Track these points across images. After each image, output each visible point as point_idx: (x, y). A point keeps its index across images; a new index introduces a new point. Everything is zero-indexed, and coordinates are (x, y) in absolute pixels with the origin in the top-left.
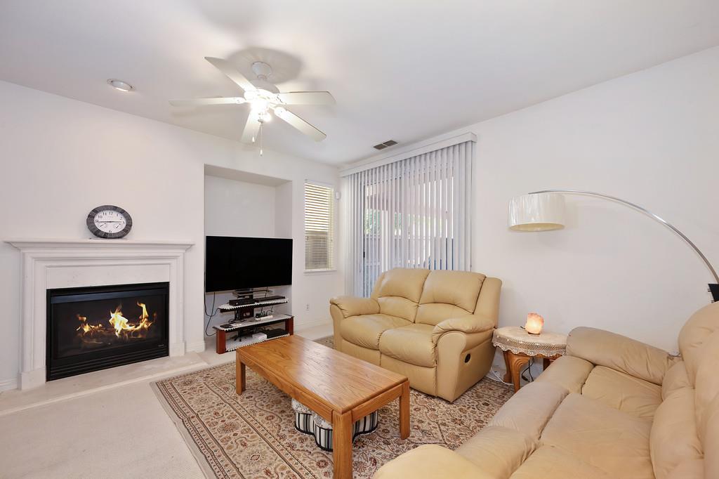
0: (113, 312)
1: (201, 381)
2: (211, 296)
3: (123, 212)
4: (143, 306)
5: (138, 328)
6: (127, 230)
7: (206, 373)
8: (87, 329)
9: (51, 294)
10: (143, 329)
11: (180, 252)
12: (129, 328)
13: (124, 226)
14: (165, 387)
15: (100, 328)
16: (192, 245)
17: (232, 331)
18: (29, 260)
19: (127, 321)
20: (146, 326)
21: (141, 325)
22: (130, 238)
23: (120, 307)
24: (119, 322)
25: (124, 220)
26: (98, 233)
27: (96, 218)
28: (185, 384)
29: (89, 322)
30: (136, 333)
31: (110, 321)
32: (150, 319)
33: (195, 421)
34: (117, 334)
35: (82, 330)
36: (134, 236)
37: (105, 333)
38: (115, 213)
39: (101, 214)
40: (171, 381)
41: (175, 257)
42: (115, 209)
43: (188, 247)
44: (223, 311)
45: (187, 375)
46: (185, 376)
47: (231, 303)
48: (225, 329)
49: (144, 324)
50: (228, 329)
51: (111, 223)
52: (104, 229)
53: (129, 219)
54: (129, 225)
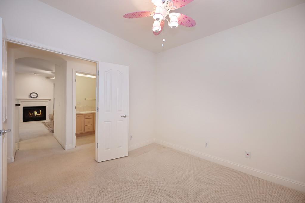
3: (36, 93)
4: (41, 111)
6: (37, 97)
8: (30, 114)
21: (40, 114)
24: (36, 113)
27: (31, 95)
29: (31, 113)
31: (34, 113)
32: (42, 113)
34: (35, 115)
36: (39, 98)
37: (33, 115)
42: (35, 93)
43: (50, 100)
51: (34, 95)
52: (33, 97)
53: (37, 95)
54: (37, 96)
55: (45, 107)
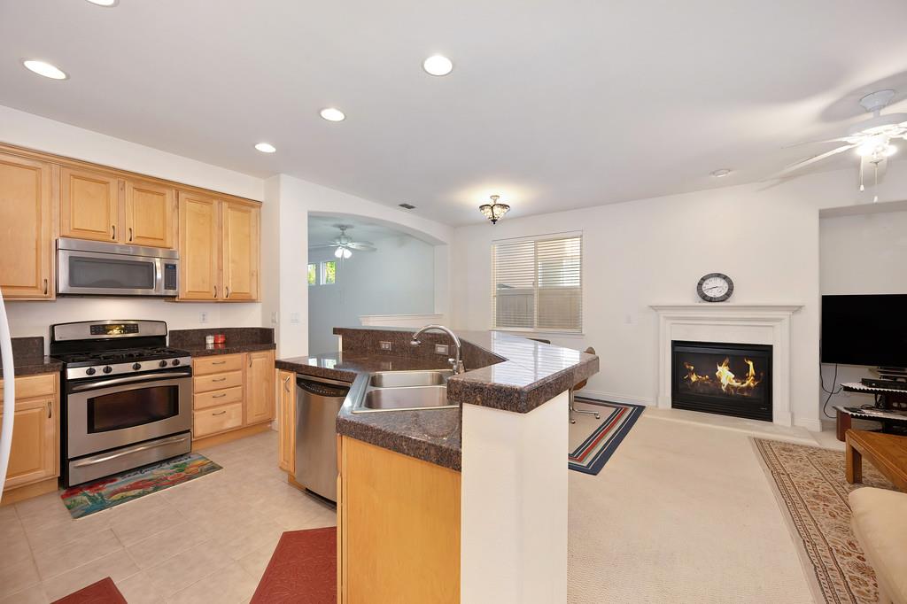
0: (720, 366)
1: (804, 455)
2: (830, 367)
3: (725, 278)
4: (751, 363)
5: (744, 385)
6: (728, 294)
7: (813, 452)
8: (694, 378)
9: (675, 344)
10: (749, 387)
11: (785, 315)
12: (735, 384)
13: (726, 290)
14: (760, 444)
15: (707, 380)
16: (801, 307)
17: (861, 417)
18: (662, 319)
19: (733, 376)
20: (752, 384)
21: (747, 382)
22: (732, 301)
23: (727, 361)
24: (725, 375)
25: (726, 285)
26: (705, 298)
27: (704, 285)
28: (784, 449)
29: (697, 372)
30: (742, 390)
31: (717, 374)
32: (756, 378)
33: (785, 478)
34: (723, 388)
35: (689, 379)
36: (736, 299)
37: (711, 385)
38: (718, 279)
39: (707, 281)
40: (769, 442)
41: (780, 320)
42: (719, 275)
43: (796, 309)
44: (847, 389)
45: (789, 444)
46: (785, 443)
47: (864, 382)
48: (850, 413)
49: (750, 382)
50: (854, 414)
51: (716, 288)
52: (710, 294)
53: (730, 283)
54: (731, 289)
55: (769, 348)
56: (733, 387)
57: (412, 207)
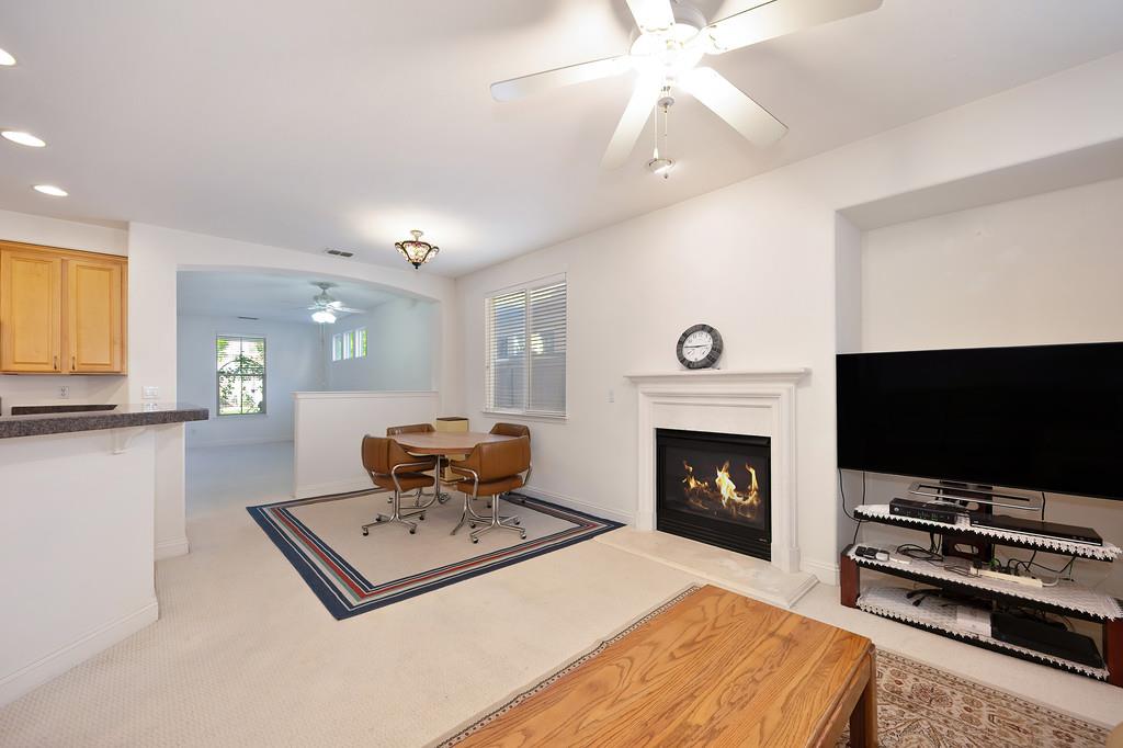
0: (720, 470)
2: (856, 477)
3: (711, 331)
4: (753, 472)
5: (747, 502)
8: (692, 484)
9: (662, 433)
10: (751, 504)
11: (781, 388)
12: (736, 498)
13: (711, 351)
15: (706, 488)
16: (807, 374)
17: (870, 567)
18: (640, 396)
19: (734, 487)
20: (755, 502)
21: (750, 498)
22: (721, 367)
24: (725, 484)
25: (711, 341)
26: (690, 365)
27: (686, 344)
29: (695, 475)
30: (744, 508)
32: (758, 497)
34: (724, 502)
35: (688, 484)
37: (711, 496)
38: (702, 334)
39: (691, 338)
41: (775, 397)
42: (701, 328)
43: (802, 378)
49: (752, 498)
50: (857, 559)
51: (699, 347)
52: (691, 357)
53: (716, 338)
54: (718, 349)
55: (766, 442)
56: (734, 503)
57: (349, 255)
